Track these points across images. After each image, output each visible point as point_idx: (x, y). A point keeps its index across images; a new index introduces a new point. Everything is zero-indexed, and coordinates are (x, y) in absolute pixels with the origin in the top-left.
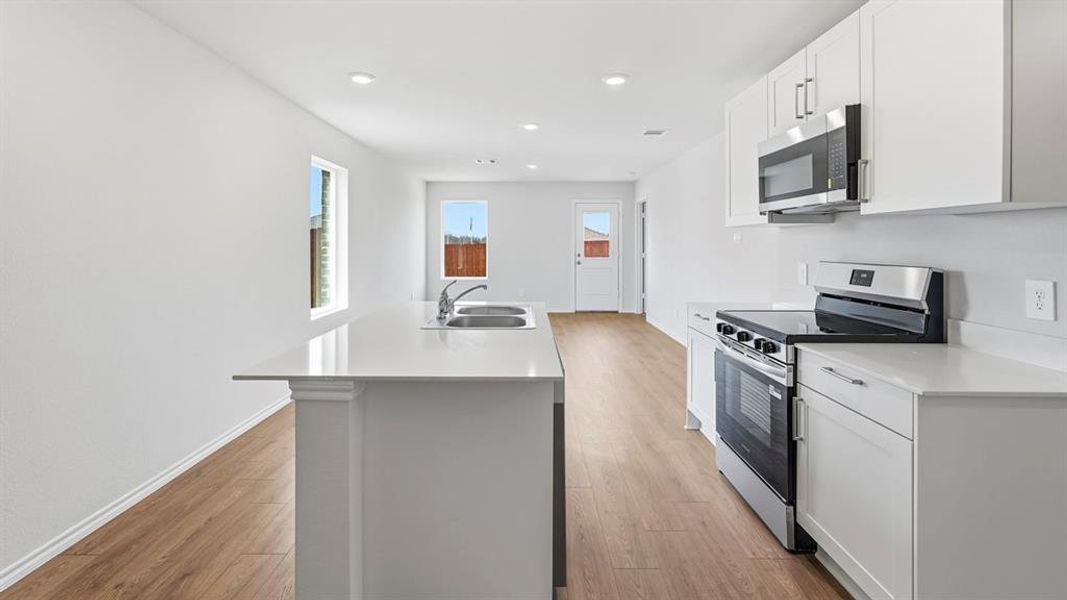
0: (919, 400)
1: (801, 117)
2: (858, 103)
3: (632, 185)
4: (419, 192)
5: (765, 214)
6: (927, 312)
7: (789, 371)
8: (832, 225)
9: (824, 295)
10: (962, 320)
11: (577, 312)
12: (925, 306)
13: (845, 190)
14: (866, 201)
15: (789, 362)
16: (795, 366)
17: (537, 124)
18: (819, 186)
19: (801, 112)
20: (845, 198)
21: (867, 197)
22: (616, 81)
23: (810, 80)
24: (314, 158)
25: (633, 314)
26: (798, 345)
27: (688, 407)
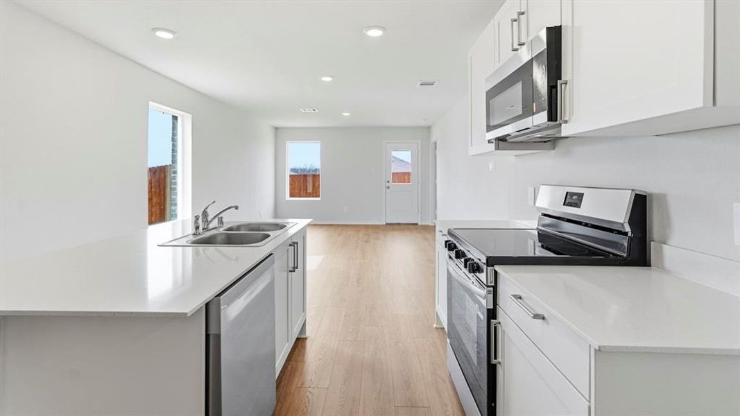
0: (595, 353)
1: (517, 50)
2: (559, 25)
3: (429, 128)
4: (269, 136)
5: (492, 142)
6: (630, 234)
7: (489, 292)
8: (553, 152)
9: (545, 215)
10: (665, 244)
11: (387, 224)
12: (627, 229)
13: (546, 112)
14: (566, 122)
15: (489, 284)
16: (495, 288)
17: (332, 77)
18: (528, 112)
19: (516, 46)
20: (547, 120)
21: (567, 119)
22: (375, 33)
23: (523, 13)
24: (151, 103)
25: (428, 226)
26: (497, 268)
27: (437, 309)
